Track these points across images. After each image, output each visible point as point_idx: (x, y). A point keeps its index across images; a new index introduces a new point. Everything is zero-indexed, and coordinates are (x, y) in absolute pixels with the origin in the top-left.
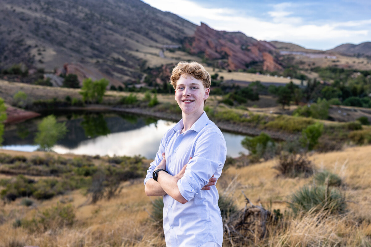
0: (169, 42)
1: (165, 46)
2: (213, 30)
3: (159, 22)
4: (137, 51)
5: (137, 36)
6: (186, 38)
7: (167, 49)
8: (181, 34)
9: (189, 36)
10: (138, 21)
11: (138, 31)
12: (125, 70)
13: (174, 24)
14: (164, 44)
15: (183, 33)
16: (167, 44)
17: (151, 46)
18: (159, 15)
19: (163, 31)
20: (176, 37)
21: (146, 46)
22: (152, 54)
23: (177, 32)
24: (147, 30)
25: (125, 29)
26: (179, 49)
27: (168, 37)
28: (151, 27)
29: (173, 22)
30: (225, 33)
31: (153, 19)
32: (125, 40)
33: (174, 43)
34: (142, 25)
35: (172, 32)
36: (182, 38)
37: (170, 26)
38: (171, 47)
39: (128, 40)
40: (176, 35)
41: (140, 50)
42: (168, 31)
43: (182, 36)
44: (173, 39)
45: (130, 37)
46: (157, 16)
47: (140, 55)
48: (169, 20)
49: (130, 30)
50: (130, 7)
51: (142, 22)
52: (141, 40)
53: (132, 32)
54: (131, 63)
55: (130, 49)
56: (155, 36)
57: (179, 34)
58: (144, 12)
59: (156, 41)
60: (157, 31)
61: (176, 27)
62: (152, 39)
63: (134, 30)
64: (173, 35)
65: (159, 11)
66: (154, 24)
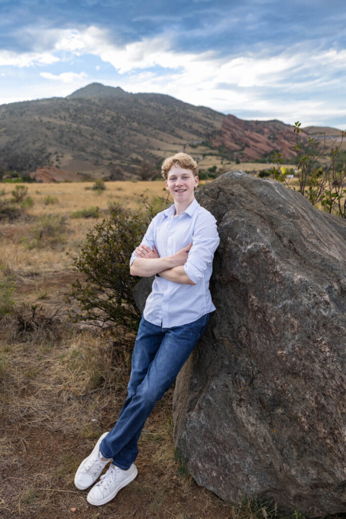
0: (195, 137)
1: (189, 142)
3: (188, 117)
4: (159, 149)
5: (164, 135)
6: (214, 131)
7: (190, 145)
8: (209, 128)
9: (217, 130)
10: (166, 119)
11: (164, 130)
13: (204, 119)
14: (188, 140)
15: (212, 127)
16: (192, 139)
17: (174, 144)
18: (189, 110)
19: (191, 127)
20: (203, 132)
21: (170, 144)
22: (173, 151)
23: (205, 127)
24: (174, 127)
25: (150, 128)
26: (203, 144)
27: (196, 133)
28: (178, 124)
29: (204, 116)
30: (257, 122)
31: (183, 116)
32: (148, 140)
33: (200, 139)
34: (170, 123)
35: (201, 127)
36: (210, 132)
37: (199, 121)
38: (195, 142)
39: (152, 139)
40: (204, 129)
41: (161, 148)
42: (196, 126)
43: (210, 130)
44: (199, 135)
45: (154, 137)
46: (188, 112)
48: (199, 115)
49: (155, 129)
50: (161, 105)
51: (170, 119)
52: (165, 138)
53: (157, 131)
54: (147, 162)
55: (152, 148)
56: (181, 132)
57: (207, 129)
58: (175, 109)
59: (181, 138)
60: (184, 127)
61: (206, 122)
62: (178, 136)
63: (160, 129)
64: (201, 130)
65: (192, 107)
66: (182, 120)
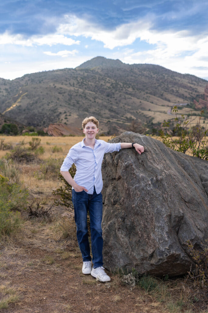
0: (181, 100)
3: (175, 84)
4: (150, 110)
5: (155, 99)
6: (198, 96)
8: (194, 93)
9: (200, 94)
10: (157, 85)
11: (154, 94)
13: (189, 85)
14: (175, 103)
15: (196, 91)
16: (178, 102)
18: (177, 78)
19: (177, 92)
20: (189, 96)
21: (159, 105)
22: (161, 112)
23: (190, 92)
24: (162, 92)
25: (143, 93)
26: (188, 106)
27: (182, 96)
28: (166, 89)
29: (189, 83)
31: (171, 82)
32: (140, 102)
33: (185, 101)
34: (159, 88)
35: (186, 92)
36: (194, 96)
37: (185, 87)
38: (181, 105)
41: (151, 109)
42: (182, 91)
43: (194, 94)
44: (185, 98)
45: (146, 100)
47: (150, 114)
48: (185, 81)
49: (147, 93)
50: (152, 74)
51: (160, 85)
52: (155, 101)
53: (148, 95)
54: (140, 121)
55: (143, 109)
56: (169, 96)
57: (192, 93)
58: (164, 77)
59: (169, 101)
60: (172, 92)
61: (191, 87)
62: (166, 99)
63: (151, 93)
64: (186, 94)
65: (180, 74)
66: (170, 86)
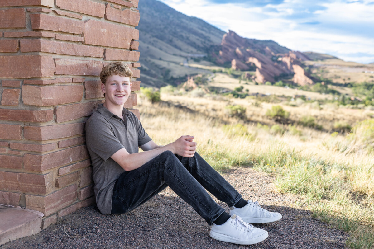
0: (194, 50)
1: (190, 55)
2: (241, 38)
3: (184, 28)
4: (160, 59)
5: (161, 43)
6: (212, 46)
7: (192, 58)
8: (207, 42)
9: (215, 44)
10: (162, 27)
11: (162, 38)
12: (148, 80)
13: (200, 31)
14: (188, 53)
15: (209, 41)
16: (192, 52)
17: (175, 55)
18: (184, 20)
19: (188, 38)
20: (201, 45)
21: (170, 54)
22: (175, 63)
23: (203, 40)
24: (171, 37)
25: (148, 36)
26: (205, 59)
27: (193, 44)
28: (175, 34)
29: (199, 28)
30: (255, 41)
31: (178, 25)
32: (148, 47)
33: (199, 52)
34: (166, 31)
35: (198, 40)
36: (208, 46)
37: (195, 33)
38: (196, 56)
39: (151, 47)
40: (202, 43)
41: (163, 58)
42: (193, 38)
43: (208, 44)
44: (198, 48)
45: (153, 45)
46: (182, 22)
47: (163, 64)
48: (194, 26)
49: (153, 36)
50: (153, 12)
51: (166, 28)
52: (164, 48)
53: (155, 39)
54: (154, 72)
55: (153, 57)
56: (180, 43)
57: (205, 42)
58: (169, 17)
59: (180, 49)
60: (181, 38)
61: (202, 34)
62: (176, 46)
63: (157, 37)
64: (199, 43)
65: (185, 16)
66: (178, 30)
